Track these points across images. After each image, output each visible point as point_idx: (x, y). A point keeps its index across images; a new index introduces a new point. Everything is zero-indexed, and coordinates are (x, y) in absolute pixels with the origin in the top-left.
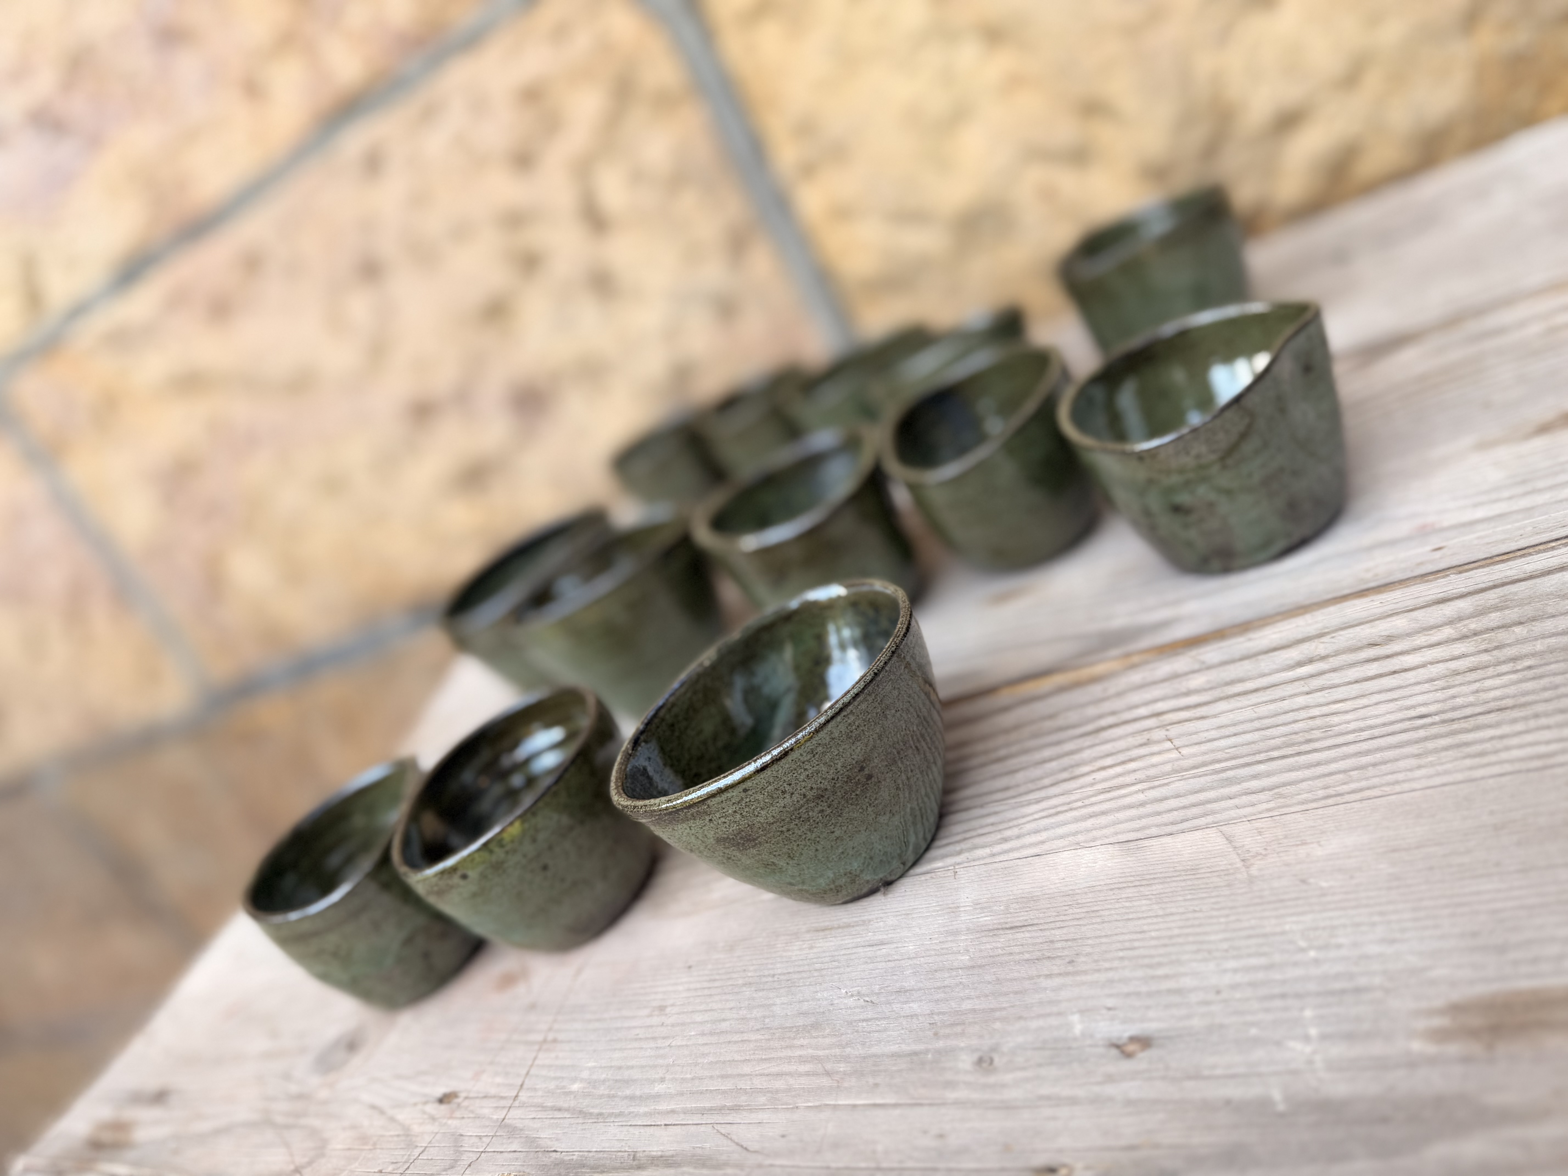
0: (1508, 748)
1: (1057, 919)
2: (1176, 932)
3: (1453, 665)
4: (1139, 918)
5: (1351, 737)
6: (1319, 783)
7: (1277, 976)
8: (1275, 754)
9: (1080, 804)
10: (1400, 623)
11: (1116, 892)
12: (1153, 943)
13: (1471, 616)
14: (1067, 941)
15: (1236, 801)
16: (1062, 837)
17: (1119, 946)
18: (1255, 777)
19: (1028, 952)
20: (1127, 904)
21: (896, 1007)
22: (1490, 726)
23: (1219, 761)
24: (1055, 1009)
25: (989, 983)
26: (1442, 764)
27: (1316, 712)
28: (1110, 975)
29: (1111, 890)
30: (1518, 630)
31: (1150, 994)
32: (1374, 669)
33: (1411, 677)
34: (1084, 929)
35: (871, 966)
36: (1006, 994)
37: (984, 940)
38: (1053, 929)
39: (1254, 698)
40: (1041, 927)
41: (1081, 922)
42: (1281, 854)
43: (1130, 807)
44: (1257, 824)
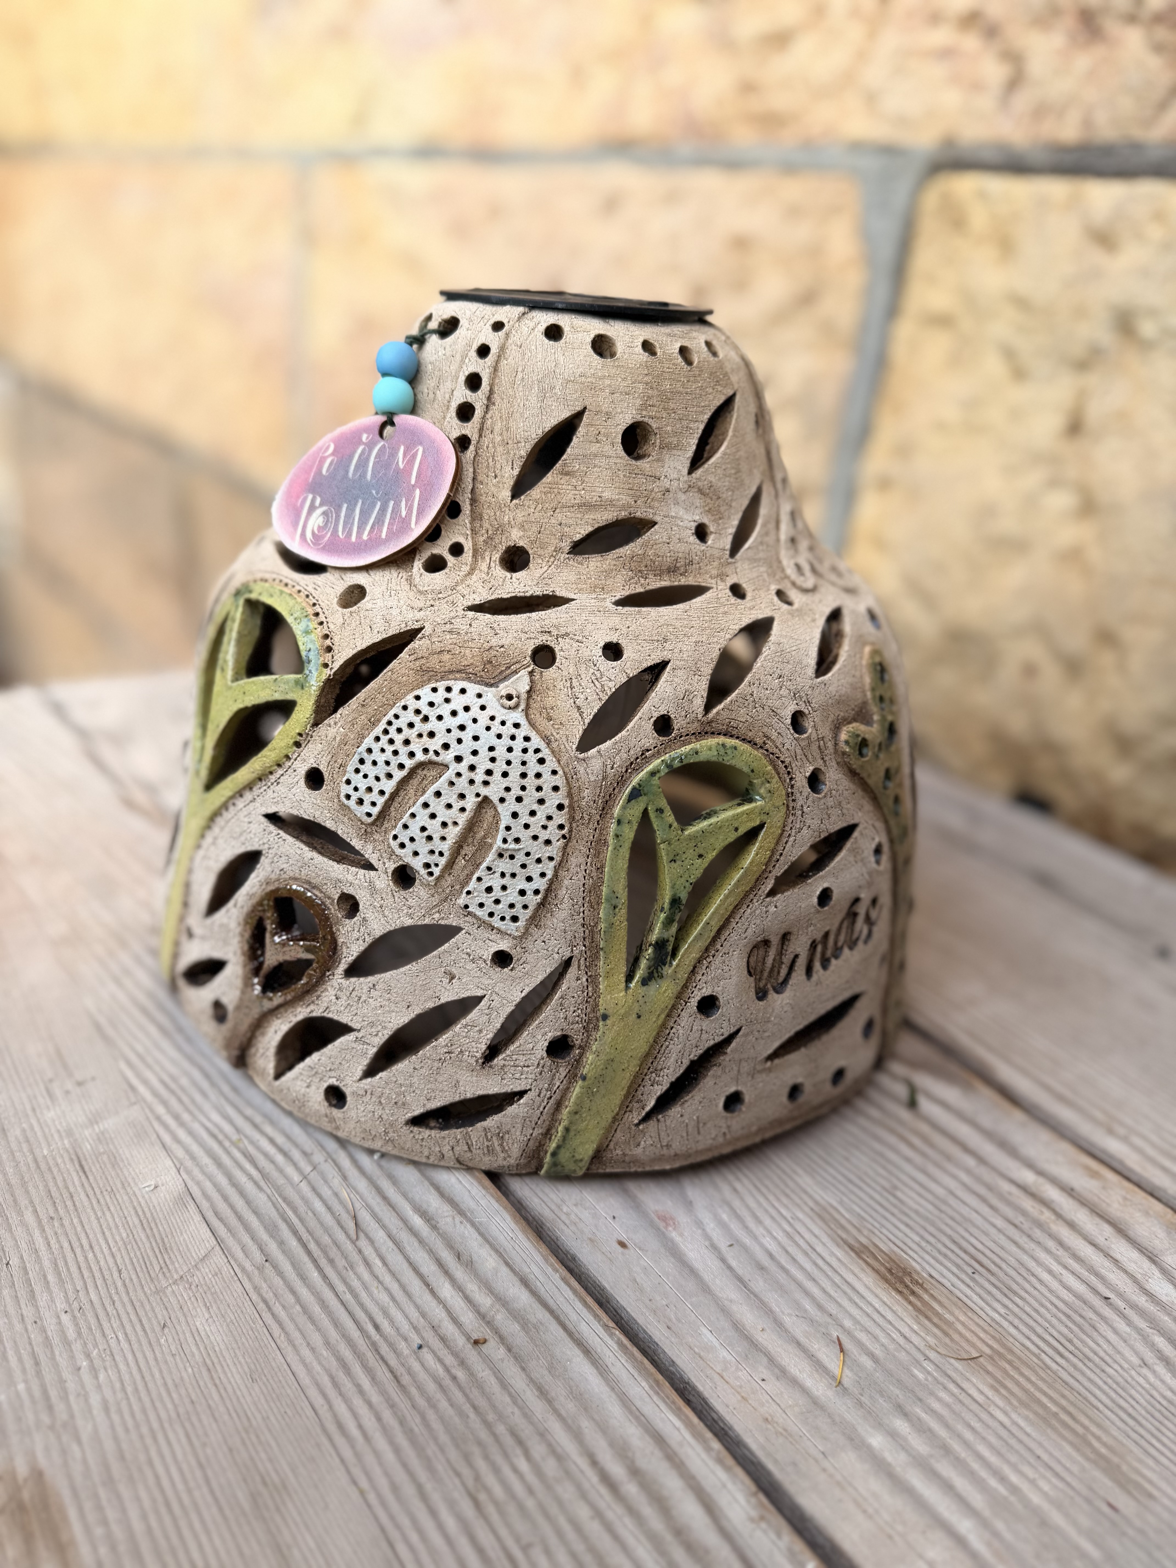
0: (347, 1401)
1: (96, 1190)
3: (446, 1324)
4: (106, 1240)
6: (281, 1289)
7: (57, 1351)
8: (311, 1244)
12: (82, 1260)
13: (511, 1310)
14: (75, 1205)
15: (251, 1245)
16: (188, 1152)
19: (58, 1188)
23: (296, 1212)
27: (368, 1251)
28: (43, 1249)
30: (503, 1352)
33: (425, 1299)
34: (89, 1210)
35: (27, 1101)
37: (65, 1155)
38: (86, 1192)
40: (86, 1183)
41: (95, 1205)
42: (193, 1299)
43: (230, 1178)
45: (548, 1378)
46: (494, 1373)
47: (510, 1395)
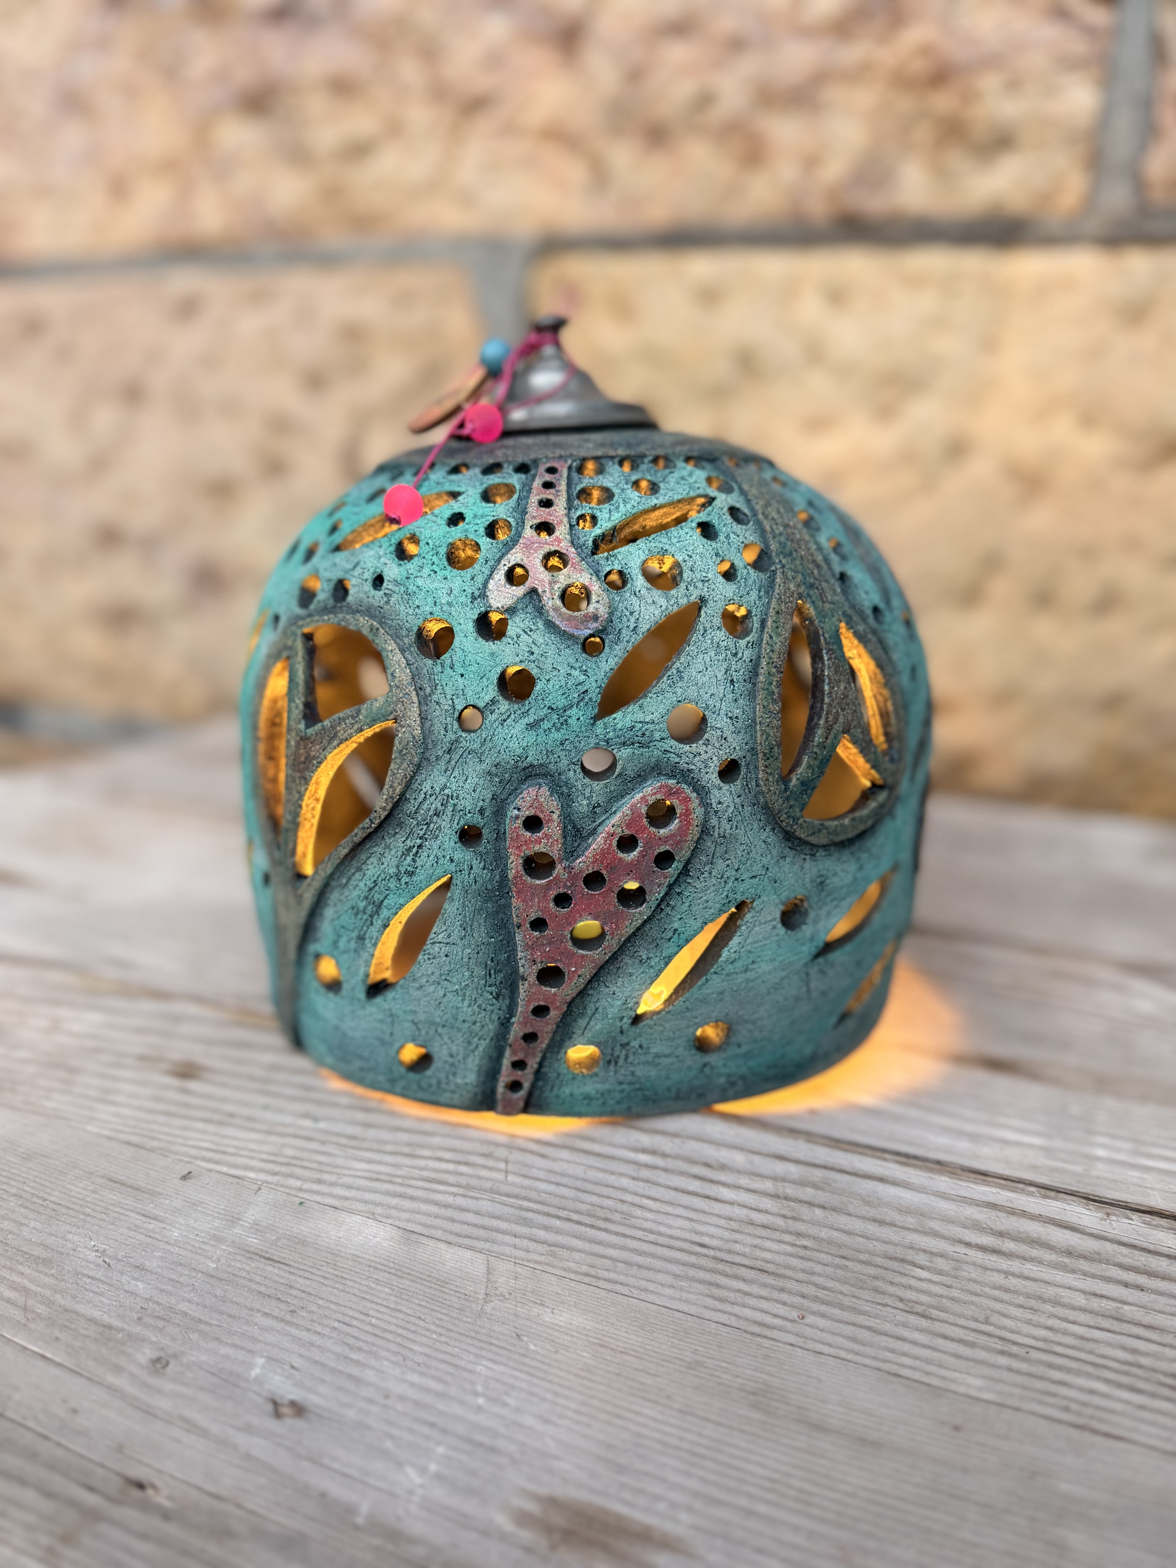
0: (744, 1306)
1: (310, 1269)
2: (392, 1328)
3: (754, 1216)
4: (373, 1302)
5: (639, 1234)
6: (590, 1259)
7: (441, 1406)
8: (575, 1217)
9: (399, 1180)
10: (739, 1159)
11: (373, 1270)
12: (369, 1328)
13: (794, 1182)
15: (517, 1241)
16: (365, 1202)
17: (340, 1317)
19: (265, 1286)
21: (124, 1279)
22: (744, 1280)
23: (529, 1200)
24: (250, 1346)
25: (216, 1296)
26: (689, 1292)
28: (315, 1338)
31: (333, 1371)
33: (717, 1208)
35: (131, 1233)
36: (221, 1313)
37: (239, 1258)
38: (300, 1276)
39: (592, 1161)
40: (292, 1270)
41: (326, 1282)
42: (518, 1304)
44: (519, 1269)
45: (873, 1211)
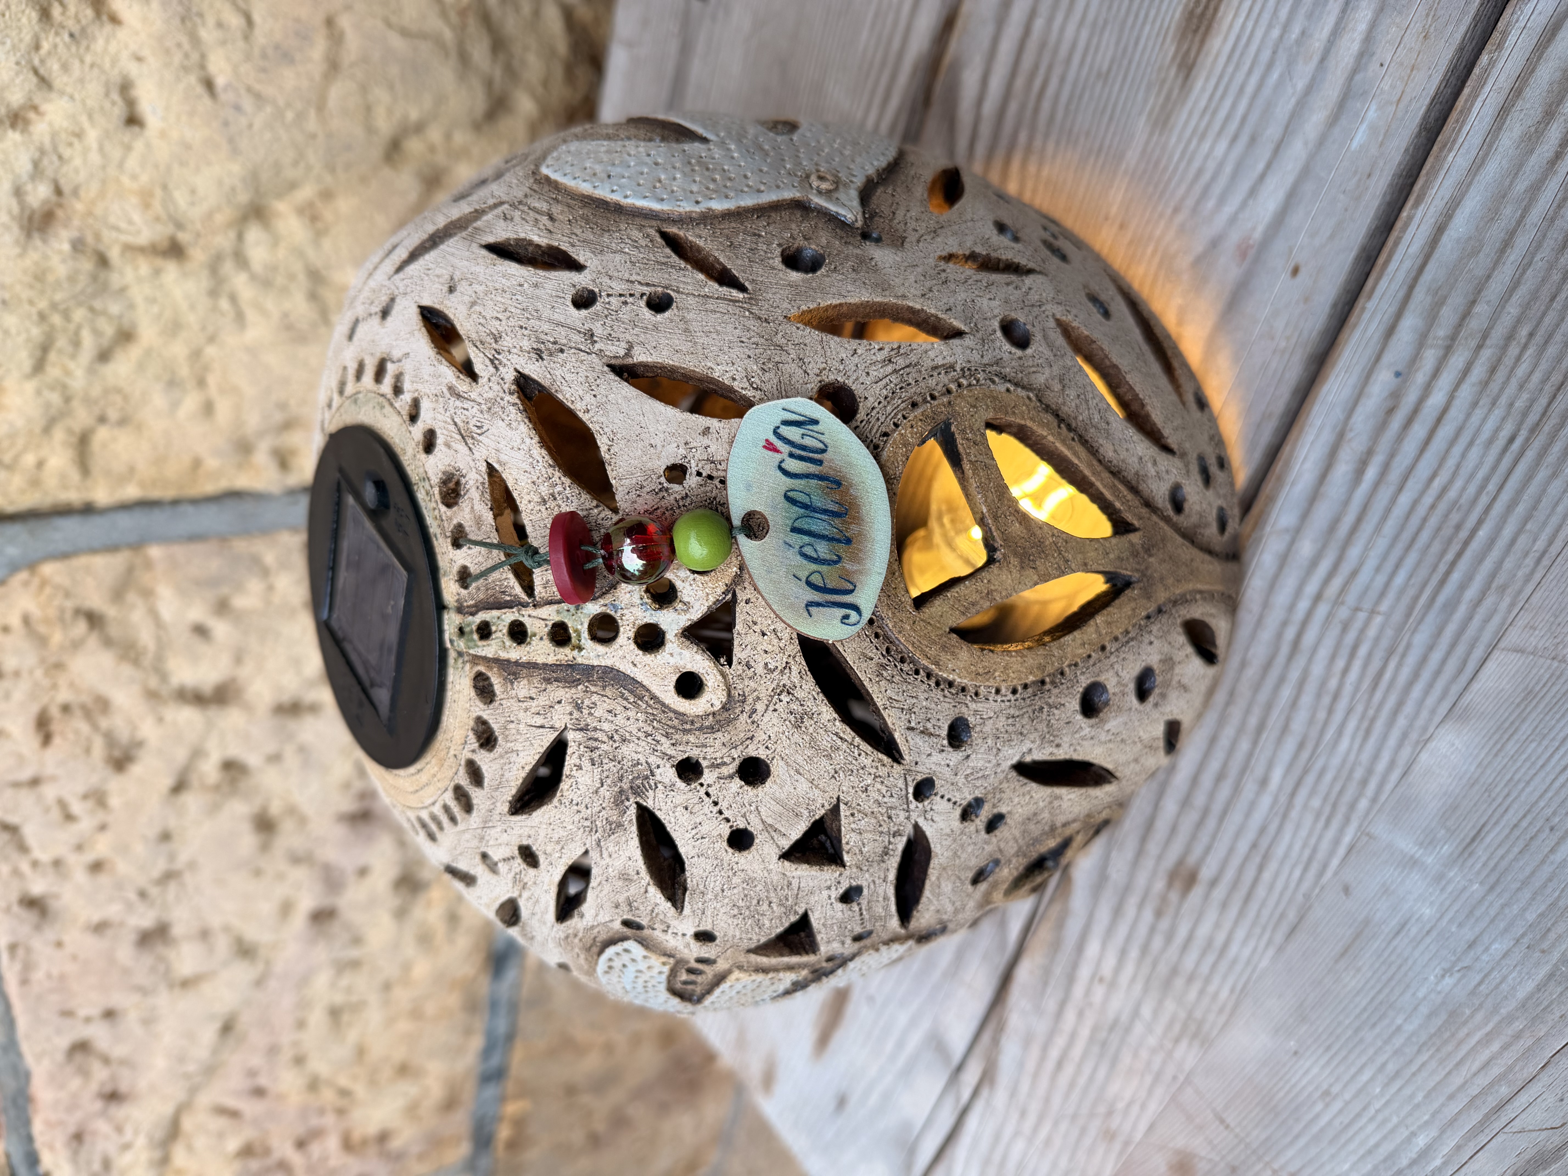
1: (1493, 807)
6: (1515, 555)
9: (1372, 710)
10: (1384, 378)
11: (1502, 754)
13: (1429, 326)
14: (1524, 816)
15: (1479, 615)
18: (1463, 587)
19: (1512, 847)
20: (1524, 757)
21: (1486, 958)
23: (1418, 596)
25: (1520, 889)
27: (1428, 500)
29: (1496, 755)
30: (1478, 309)
32: (1419, 430)
33: (1456, 414)
34: (1523, 798)
35: (1422, 947)
36: (1544, 886)
37: (1469, 863)
38: (1503, 816)
39: (1368, 525)
40: (1492, 822)
41: (1514, 796)
43: (1410, 684)
44: (1521, 623)
45: (1486, 249)
46: (1507, 301)
47: (1524, 272)
